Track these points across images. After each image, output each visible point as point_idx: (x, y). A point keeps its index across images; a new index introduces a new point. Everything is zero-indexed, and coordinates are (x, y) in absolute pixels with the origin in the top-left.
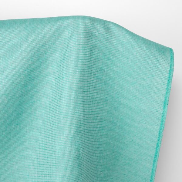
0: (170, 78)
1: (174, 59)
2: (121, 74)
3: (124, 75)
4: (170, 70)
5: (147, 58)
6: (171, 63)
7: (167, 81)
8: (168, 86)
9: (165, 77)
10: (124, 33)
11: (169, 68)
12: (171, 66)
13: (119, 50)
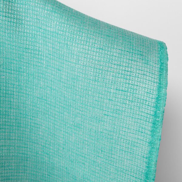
0: (159, 117)
1: (167, 70)
2: (49, 104)
3: (55, 107)
4: (157, 98)
5: (102, 70)
6: (160, 80)
7: (150, 125)
8: (152, 136)
9: (146, 115)
10: (47, 10)
11: (155, 93)
12: (159, 88)
13: (39, 51)
